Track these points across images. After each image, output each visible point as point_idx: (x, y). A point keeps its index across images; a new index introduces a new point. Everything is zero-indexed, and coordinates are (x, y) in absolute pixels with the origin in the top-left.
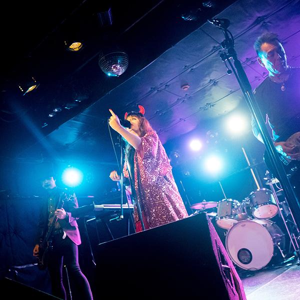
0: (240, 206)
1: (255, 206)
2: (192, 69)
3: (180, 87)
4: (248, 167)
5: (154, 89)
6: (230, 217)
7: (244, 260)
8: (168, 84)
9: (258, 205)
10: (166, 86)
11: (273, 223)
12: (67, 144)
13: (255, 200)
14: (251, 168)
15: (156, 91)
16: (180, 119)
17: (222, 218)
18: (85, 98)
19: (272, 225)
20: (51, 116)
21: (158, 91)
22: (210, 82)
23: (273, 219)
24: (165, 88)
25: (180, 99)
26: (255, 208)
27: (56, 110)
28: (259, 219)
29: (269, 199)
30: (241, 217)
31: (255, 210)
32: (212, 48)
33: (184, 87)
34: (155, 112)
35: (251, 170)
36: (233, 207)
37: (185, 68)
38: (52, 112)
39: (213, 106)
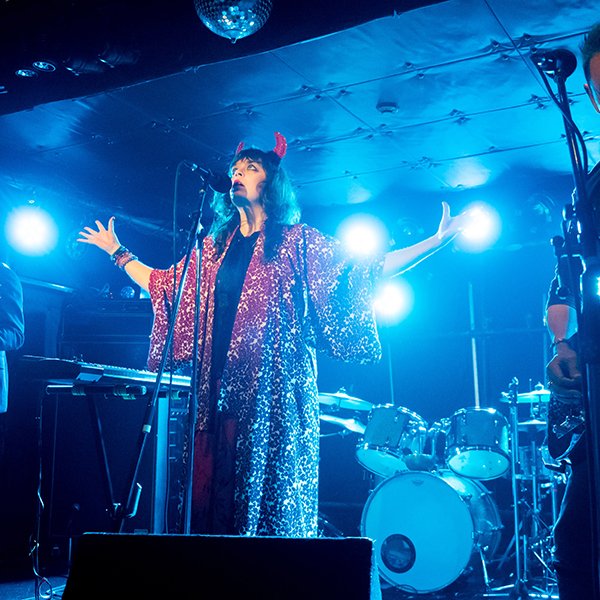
0: (423, 433)
1: (460, 446)
2: (421, 75)
3: (376, 104)
4: (467, 333)
5: (310, 90)
6: (393, 451)
7: (394, 561)
8: (348, 90)
9: (466, 445)
10: (343, 92)
11: (486, 494)
12: (41, 147)
13: (463, 432)
14: (473, 336)
15: (313, 96)
16: (347, 172)
17: (373, 447)
18: (128, 60)
19: (483, 497)
20: (24, 74)
21: (318, 97)
22: (452, 114)
23: (488, 484)
24: (339, 96)
25: (364, 131)
26: (457, 449)
27: (41, 65)
28: (459, 475)
29: (495, 438)
30: (417, 462)
31: (455, 454)
32: (490, 43)
33: (384, 108)
34: (293, 140)
35: (473, 340)
36: (406, 429)
37: (404, 67)
38: (27, 66)
39: (435, 165)
